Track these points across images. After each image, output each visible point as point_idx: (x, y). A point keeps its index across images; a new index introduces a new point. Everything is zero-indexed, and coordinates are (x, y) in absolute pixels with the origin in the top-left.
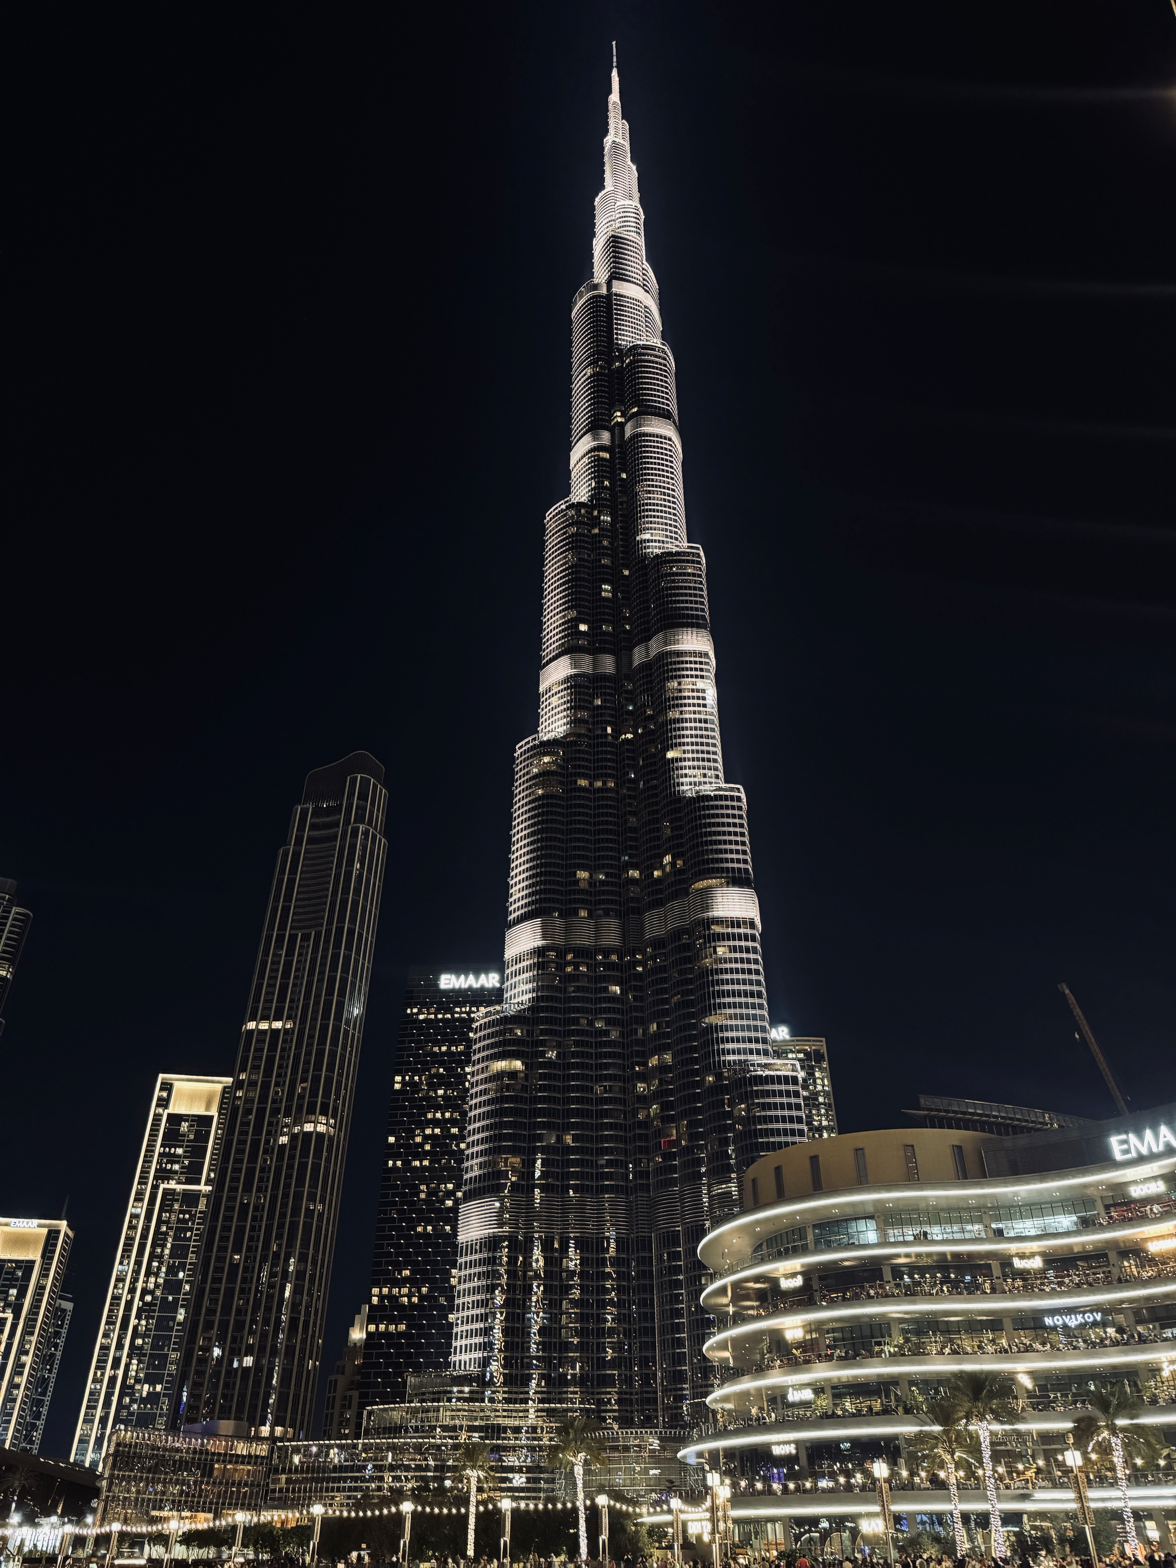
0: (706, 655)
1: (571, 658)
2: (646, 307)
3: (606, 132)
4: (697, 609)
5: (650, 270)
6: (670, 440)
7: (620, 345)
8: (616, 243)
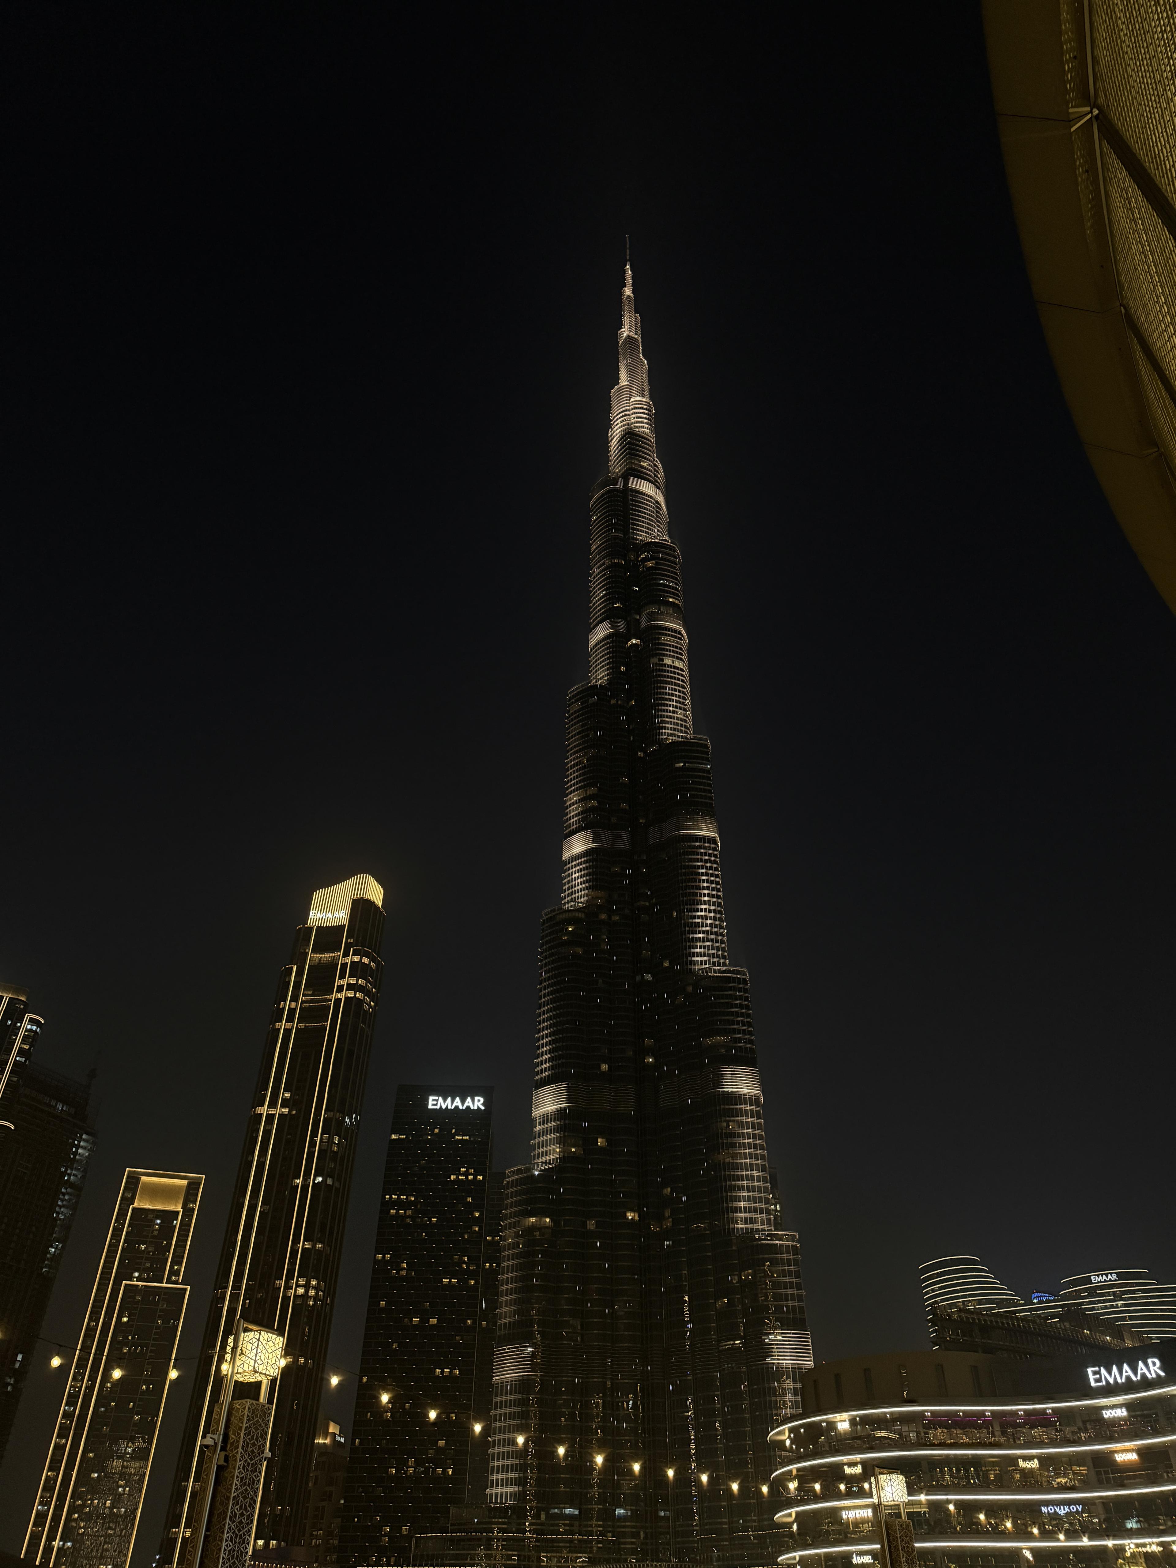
0: (714, 841)
1: (593, 833)
2: (657, 502)
3: (620, 326)
4: (706, 797)
5: (660, 465)
6: (680, 633)
7: (636, 539)
8: (631, 437)
